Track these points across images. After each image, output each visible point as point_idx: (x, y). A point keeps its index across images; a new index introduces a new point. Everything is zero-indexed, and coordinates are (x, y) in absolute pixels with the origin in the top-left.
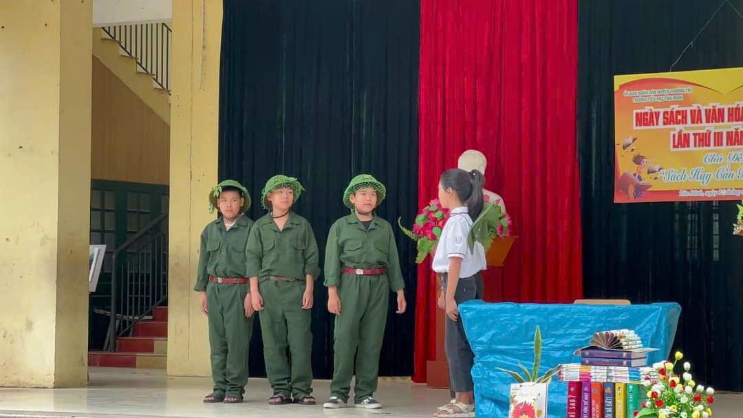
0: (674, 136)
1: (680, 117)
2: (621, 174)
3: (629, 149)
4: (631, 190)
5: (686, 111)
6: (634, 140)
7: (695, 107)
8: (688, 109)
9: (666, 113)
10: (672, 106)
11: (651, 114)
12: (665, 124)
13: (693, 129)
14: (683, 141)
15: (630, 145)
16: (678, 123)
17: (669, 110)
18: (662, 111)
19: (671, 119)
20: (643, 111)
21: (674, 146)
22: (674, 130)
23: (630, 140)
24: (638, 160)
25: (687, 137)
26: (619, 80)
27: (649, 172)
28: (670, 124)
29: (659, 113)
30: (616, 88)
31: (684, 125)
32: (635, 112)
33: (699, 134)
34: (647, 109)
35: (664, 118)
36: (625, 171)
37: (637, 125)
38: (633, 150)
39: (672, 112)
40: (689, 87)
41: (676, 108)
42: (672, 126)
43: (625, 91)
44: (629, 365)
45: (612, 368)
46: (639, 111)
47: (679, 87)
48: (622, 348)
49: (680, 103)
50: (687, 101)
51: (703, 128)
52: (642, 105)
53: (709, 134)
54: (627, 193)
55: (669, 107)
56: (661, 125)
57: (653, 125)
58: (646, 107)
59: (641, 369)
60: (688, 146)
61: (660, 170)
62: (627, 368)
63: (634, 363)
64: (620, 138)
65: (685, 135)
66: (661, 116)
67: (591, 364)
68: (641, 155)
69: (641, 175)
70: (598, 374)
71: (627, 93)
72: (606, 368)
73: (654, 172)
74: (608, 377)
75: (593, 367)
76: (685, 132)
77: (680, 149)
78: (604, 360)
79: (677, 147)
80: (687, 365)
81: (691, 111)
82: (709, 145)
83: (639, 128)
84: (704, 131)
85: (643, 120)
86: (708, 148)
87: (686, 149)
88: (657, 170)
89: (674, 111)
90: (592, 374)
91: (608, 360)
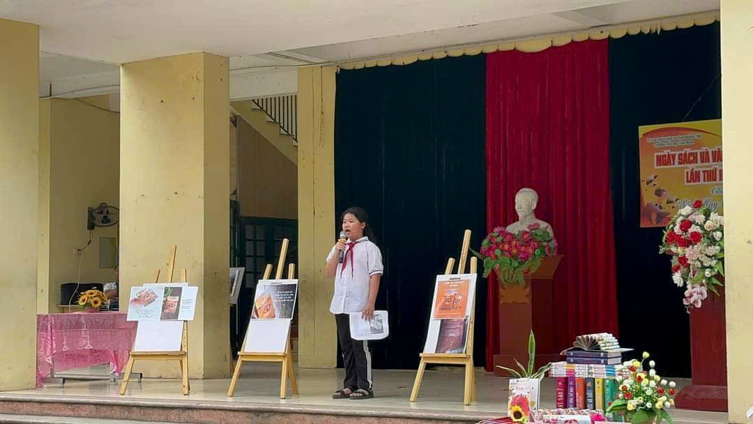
0: (687, 173)
1: (692, 158)
2: (646, 204)
3: (651, 184)
4: (654, 217)
5: (697, 153)
6: (655, 177)
7: (704, 149)
8: (699, 151)
9: (681, 155)
10: (685, 150)
11: (669, 155)
12: (680, 163)
13: (702, 167)
14: (695, 177)
15: (651, 181)
16: (690, 163)
17: (683, 152)
18: (677, 153)
19: (684, 159)
20: (662, 154)
21: (688, 182)
22: (687, 168)
23: (652, 178)
24: (659, 193)
25: (698, 174)
26: (642, 130)
27: (668, 203)
28: (684, 164)
29: (675, 155)
30: (640, 136)
31: (696, 164)
32: (655, 154)
33: (707, 171)
34: (665, 152)
35: (679, 159)
36: (649, 202)
37: (657, 165)
38: (655, 185)
39: (685, 154)
40: (699, 134)
41: (689, 151)
42: (685, 165)
43: (648, 139)
44: (606, 363)
45: (592, 365)
46: (659, 154)
47: (690, 134)
48: (600, 349)
49: (691, 147)
50: (698, 145)
51: (711, 166)
52: (661, 150)
53: (716, 171)
54: (650, 220)
55: (683, 150)
56: (677, 165)
57: (670, 165)
58: (665, 151)
59: (616, 366)
60: (699, 181)
61: (677, 200)
62: (604, 366)
63: (609, 362)
64: (645, 175)
65: (696, 172)
66: (677, 157)
67: (575, 362)
68: (662, 189)
69: (662, 205)
70: (581, 371)
71: (650, 140)
72: (587, 365)
73: (672, 202)
74: (589, 373)
75: (577, 365)
76: (695, 170)
77: (692, 183)
78: (586, 359)
79: (690, 182)
80: (652, 363)
81: (701, 153)
82: (715, 180)
83: (659, 167)
84: (712, 168)
85: (662, 161)
86: (714, 182)
87: (697, 183)
88: (674, 200)
89: (687, 152)
90: (576, 371)
91: (588, 359)
